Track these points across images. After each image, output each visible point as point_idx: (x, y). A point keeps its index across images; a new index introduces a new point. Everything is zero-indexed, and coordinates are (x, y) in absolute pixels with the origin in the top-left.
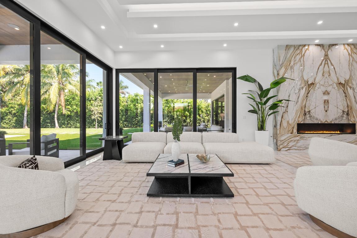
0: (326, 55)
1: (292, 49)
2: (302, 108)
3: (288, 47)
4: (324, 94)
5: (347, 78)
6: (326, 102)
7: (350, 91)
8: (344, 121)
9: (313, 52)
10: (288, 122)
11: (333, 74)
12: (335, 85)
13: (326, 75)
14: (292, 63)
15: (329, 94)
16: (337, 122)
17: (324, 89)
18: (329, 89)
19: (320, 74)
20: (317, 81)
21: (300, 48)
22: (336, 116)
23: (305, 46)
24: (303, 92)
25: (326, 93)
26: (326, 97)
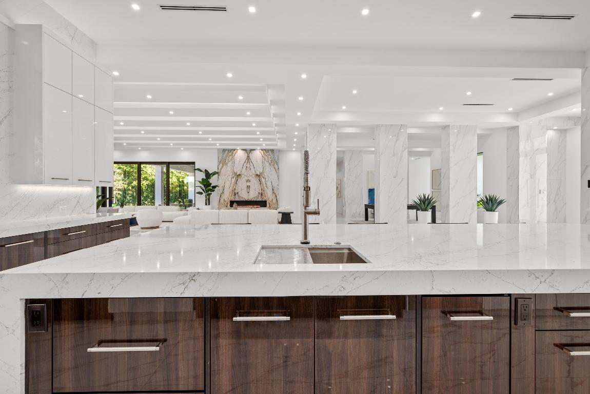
0: (248, 157)
1: (227, 152)
2: (233, 190)
3: (224, 150)
4: (247, 181)
5: (261, 172)
6: (248, 187)
7: (263, 180)
8: (260, 199)
9: (240, 154)
10: (224, 199)
11: (252, 167)
12: (254, 176)
13: (248, 169)
14: (227, 161)
15: (250, 181)
16: (255, 200)
17: (247, 178)
18: (250, 178)
19: (244, 168)
20: (242, 173)
21: (232, 151)
22: (254, 196)
23: (235, 150)
24: (233, 180)
25: (248, 181)
26: (248, 184)
